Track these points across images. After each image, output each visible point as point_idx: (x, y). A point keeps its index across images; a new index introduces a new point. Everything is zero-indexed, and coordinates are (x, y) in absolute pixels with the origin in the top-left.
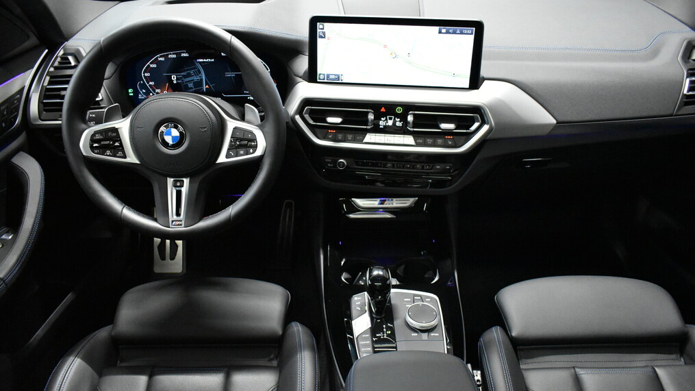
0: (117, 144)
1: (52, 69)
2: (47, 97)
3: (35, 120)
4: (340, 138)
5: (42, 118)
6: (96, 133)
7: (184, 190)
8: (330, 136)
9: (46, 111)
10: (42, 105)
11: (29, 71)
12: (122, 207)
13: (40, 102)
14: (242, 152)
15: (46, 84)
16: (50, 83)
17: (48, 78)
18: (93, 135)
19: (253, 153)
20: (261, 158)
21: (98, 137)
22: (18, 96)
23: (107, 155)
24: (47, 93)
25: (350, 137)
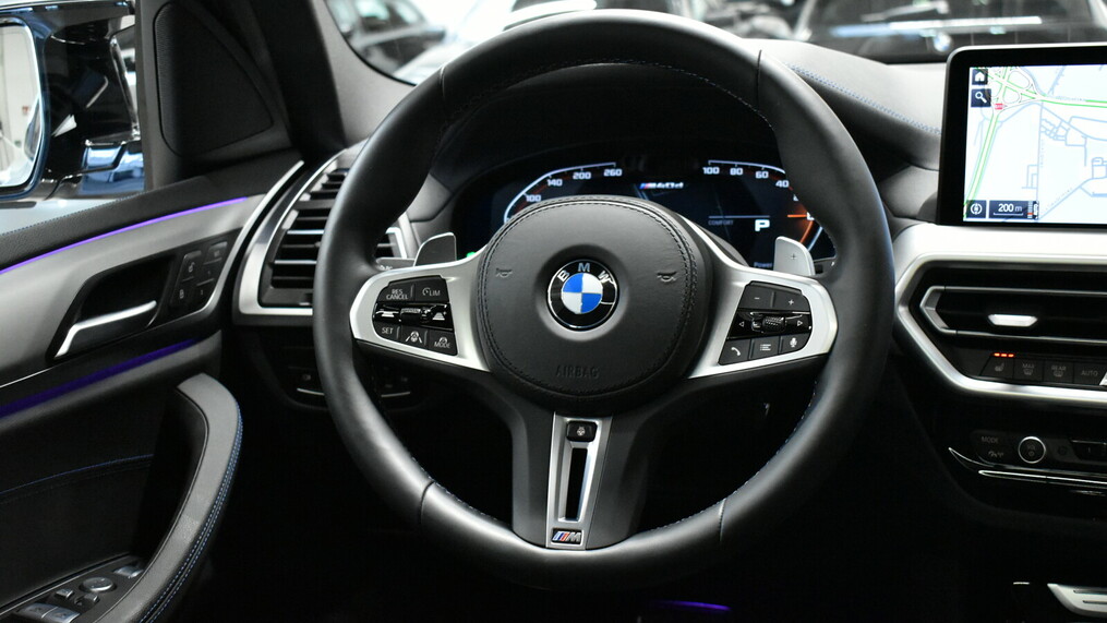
0: (439, 317)
1: (306, 197)
2: (283, 254)
3: (249, 304)
4: (1028, 373)
5: (264, 300)
6: (394, 285)
7: (593, 449)
8: (998, 369)
9: (276, 284)
10: (269, 271)
11: (258, 198)
12: (426, 483)
13: (267, 262)
14: (766, 347)
15: (288, 225)
16: (296, 225)
17: (294, 214)
18: (386, 291)
19: (798, 348)
20: (822, 361)
21: (396, 295)
22: (225, 244)
23: (410, 343)
24: (286, 246)
25: (1058, 371)
